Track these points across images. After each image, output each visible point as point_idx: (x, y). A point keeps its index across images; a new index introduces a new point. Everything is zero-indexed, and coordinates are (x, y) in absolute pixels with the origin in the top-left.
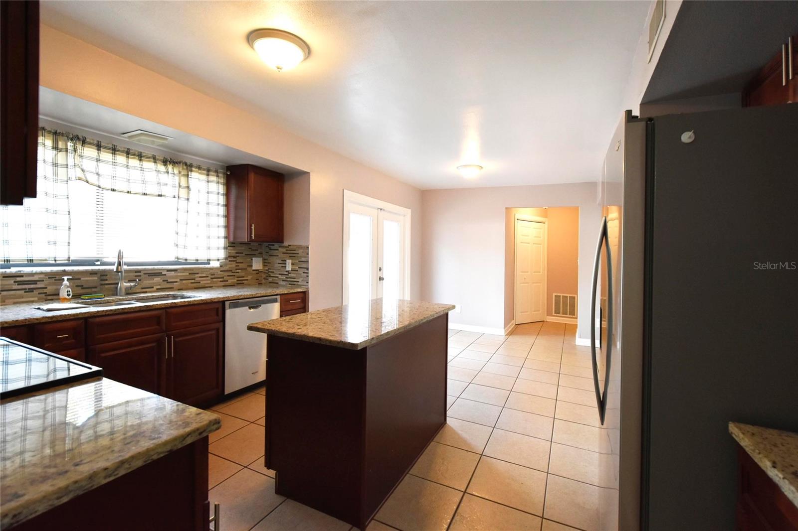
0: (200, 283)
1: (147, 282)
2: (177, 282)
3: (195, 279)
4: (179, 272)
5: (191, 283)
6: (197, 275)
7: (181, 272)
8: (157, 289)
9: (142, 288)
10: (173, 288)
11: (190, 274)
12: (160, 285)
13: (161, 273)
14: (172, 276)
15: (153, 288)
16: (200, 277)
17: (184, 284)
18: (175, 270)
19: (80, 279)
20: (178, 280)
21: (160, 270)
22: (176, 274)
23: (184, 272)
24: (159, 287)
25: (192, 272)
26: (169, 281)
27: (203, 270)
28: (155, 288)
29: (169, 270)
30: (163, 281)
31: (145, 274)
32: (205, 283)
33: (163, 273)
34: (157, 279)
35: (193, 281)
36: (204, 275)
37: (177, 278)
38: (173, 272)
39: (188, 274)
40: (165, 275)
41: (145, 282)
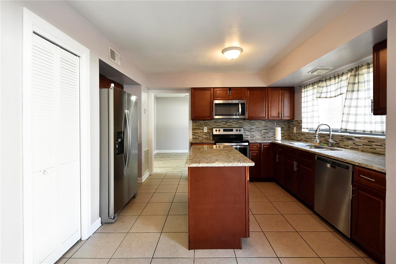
0: (376, 149)
1: (346, 143)
2: (360, 146)
3: (372, 146)
4: (361, 140)
5: (370, 148)
6: (373, 143)
7: (363, 140)
8: (351, 148)
9: (344, 146)
10: (358, 149)
11: (368, 141)
12: (352, 145)
13: (352, 138)
14: (358, 141)
15: (348, 146)
16: (376, 145)
17: (365, 148)
18: (359, 138)
19: (325, 137)
20: (361, 145)
21: (351, 136)
22: (360, 140)
23: (365, 140)
24: (351, 147)
25: (371, 141)
26: (356, 144)
27: (378, 140)
28: (350, 147)
29: (356, 137)
30: (353, 143)
31: (345, 138)
32: (380, 151)
33: (353, 139)
34: (350, 142)
35: (371, 147)
36: (379, 144)
37: (360, 143)
38: (358, 139)
39: (367, 141)
40: (354, 140)
41: (345, 142)
